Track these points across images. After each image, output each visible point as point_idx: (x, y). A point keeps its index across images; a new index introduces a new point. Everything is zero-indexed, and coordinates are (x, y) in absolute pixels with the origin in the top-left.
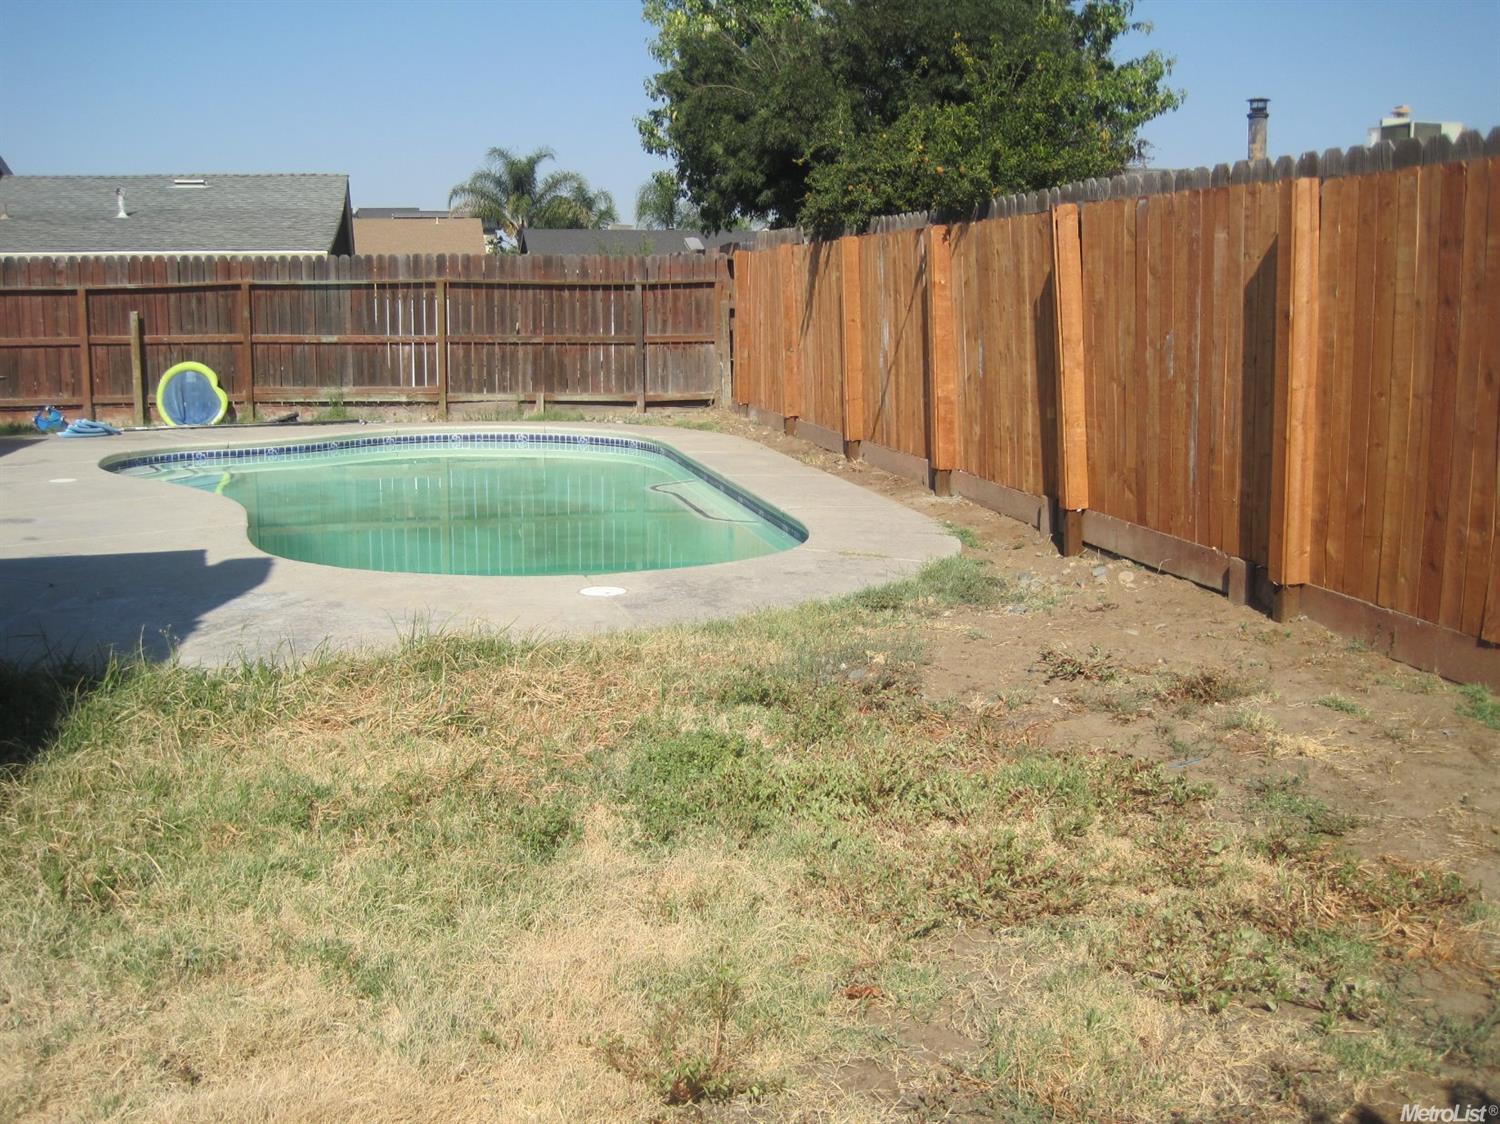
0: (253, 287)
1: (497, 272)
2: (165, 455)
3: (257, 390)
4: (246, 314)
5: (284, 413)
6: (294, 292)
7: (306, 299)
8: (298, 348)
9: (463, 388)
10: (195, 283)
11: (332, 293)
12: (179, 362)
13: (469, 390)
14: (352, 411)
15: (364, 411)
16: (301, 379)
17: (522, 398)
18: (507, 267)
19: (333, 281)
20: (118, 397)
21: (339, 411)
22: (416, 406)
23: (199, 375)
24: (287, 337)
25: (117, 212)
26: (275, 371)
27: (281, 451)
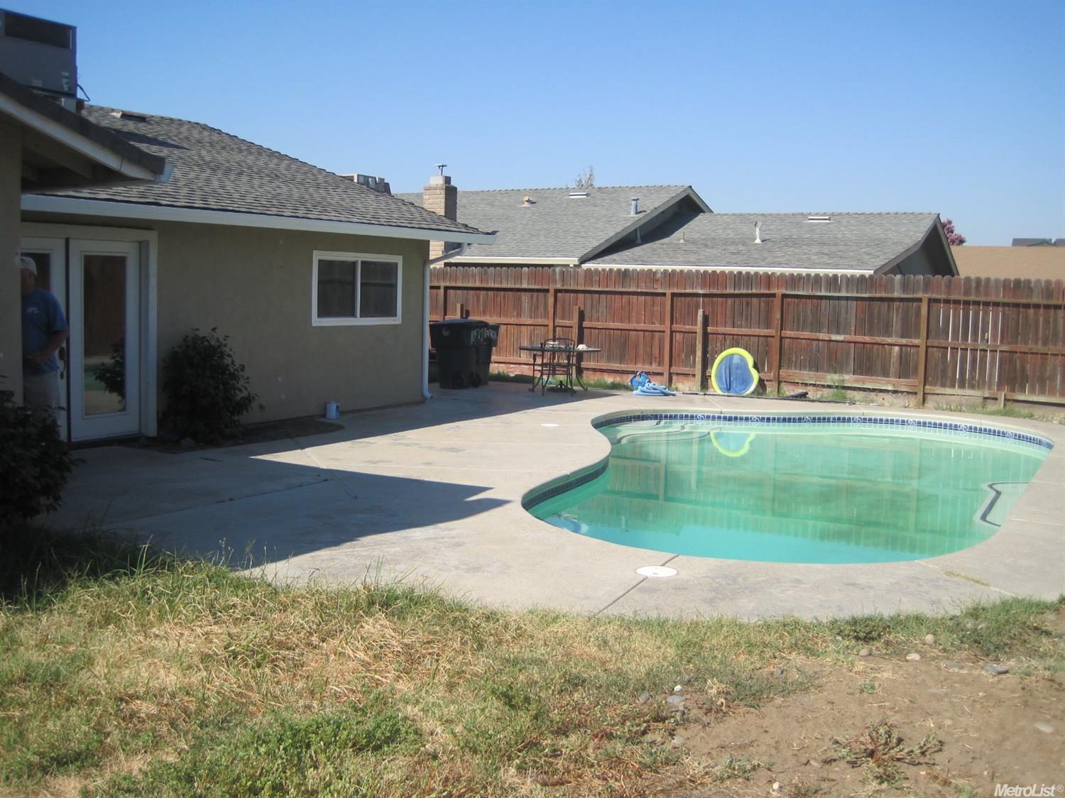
0: (784, 296)
1: (973, 291)
2: (674, 414)
3: (782, 372)
4: (778, 316)
5: (800, 390)
6: (815, 301)
7: (823, 306)
8: (815, 343)
9: (939, 382)
10: (744, 292)
11: (843, 303)
12: (730, 348)
13: (943, 385)
14: (850, 394)
15: (858, 395)
16: (815, 366)
17: (987, 395)
18: (982, 289)
19: (843, 294)
20: (687, 370)
21: (841, 393)
22: (900, 394)
23: (742, 359)
24: (806, 334)
25: (755, 239)
26: (797, 358)
27: (763, 419)
